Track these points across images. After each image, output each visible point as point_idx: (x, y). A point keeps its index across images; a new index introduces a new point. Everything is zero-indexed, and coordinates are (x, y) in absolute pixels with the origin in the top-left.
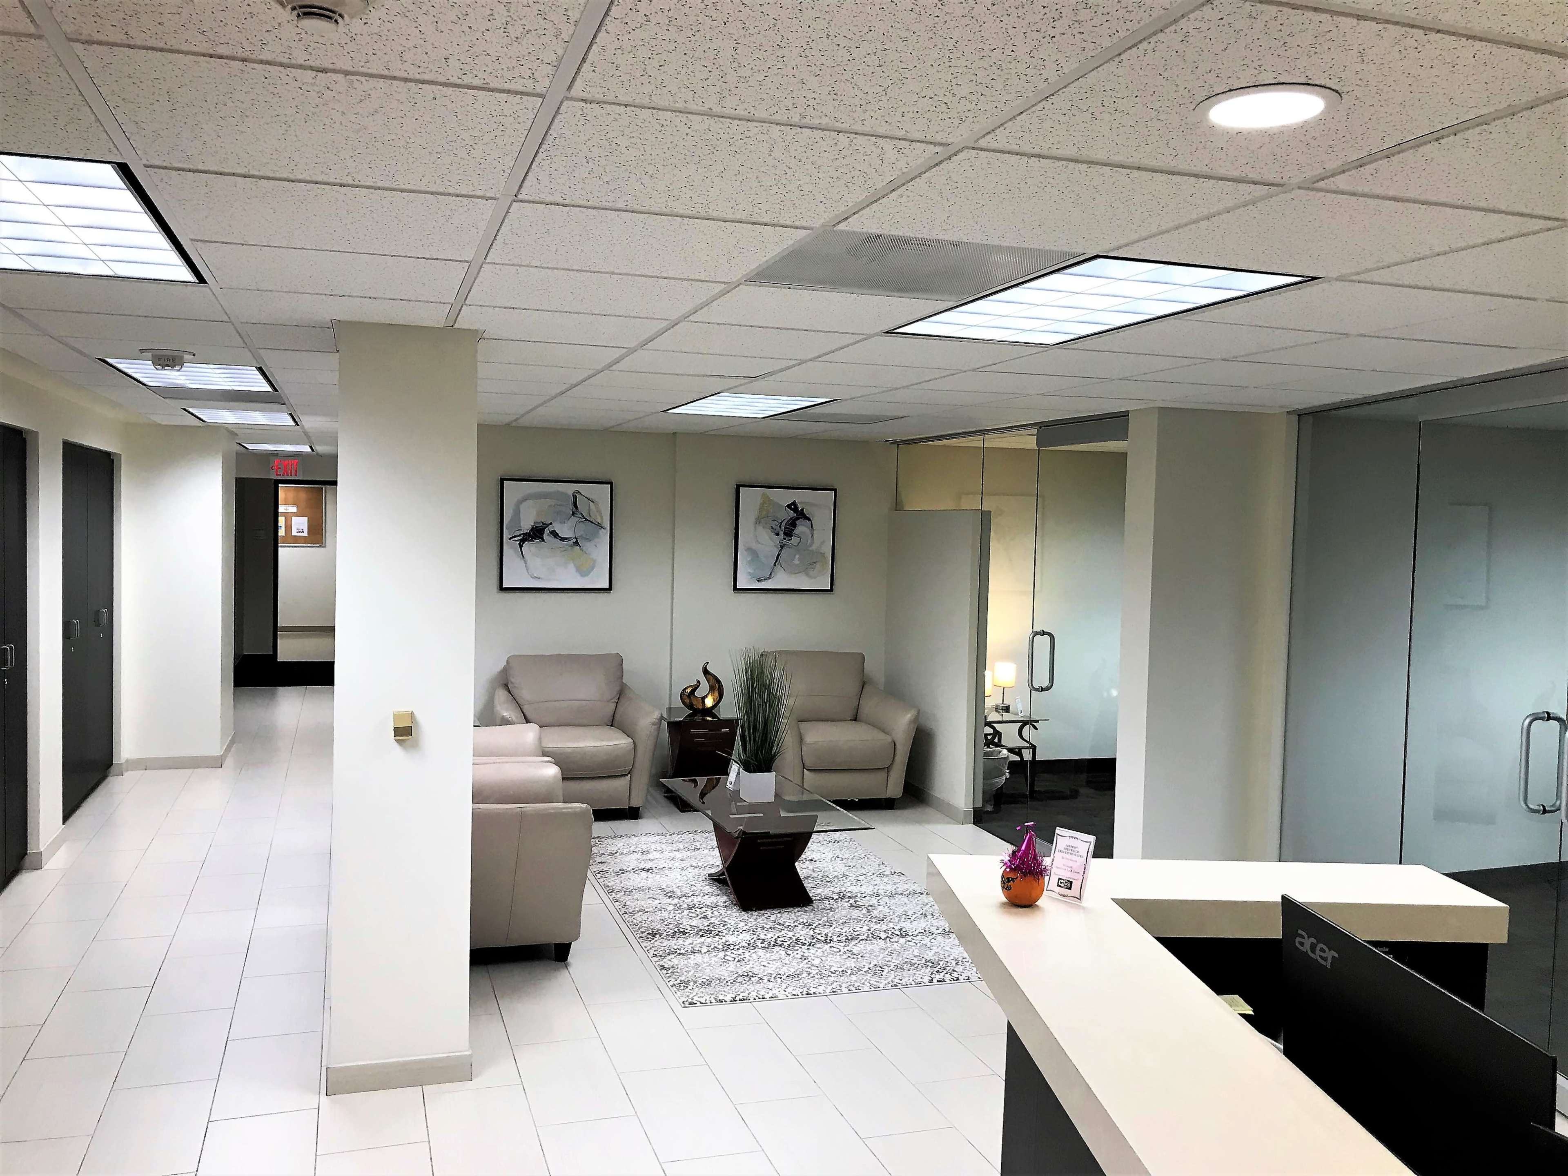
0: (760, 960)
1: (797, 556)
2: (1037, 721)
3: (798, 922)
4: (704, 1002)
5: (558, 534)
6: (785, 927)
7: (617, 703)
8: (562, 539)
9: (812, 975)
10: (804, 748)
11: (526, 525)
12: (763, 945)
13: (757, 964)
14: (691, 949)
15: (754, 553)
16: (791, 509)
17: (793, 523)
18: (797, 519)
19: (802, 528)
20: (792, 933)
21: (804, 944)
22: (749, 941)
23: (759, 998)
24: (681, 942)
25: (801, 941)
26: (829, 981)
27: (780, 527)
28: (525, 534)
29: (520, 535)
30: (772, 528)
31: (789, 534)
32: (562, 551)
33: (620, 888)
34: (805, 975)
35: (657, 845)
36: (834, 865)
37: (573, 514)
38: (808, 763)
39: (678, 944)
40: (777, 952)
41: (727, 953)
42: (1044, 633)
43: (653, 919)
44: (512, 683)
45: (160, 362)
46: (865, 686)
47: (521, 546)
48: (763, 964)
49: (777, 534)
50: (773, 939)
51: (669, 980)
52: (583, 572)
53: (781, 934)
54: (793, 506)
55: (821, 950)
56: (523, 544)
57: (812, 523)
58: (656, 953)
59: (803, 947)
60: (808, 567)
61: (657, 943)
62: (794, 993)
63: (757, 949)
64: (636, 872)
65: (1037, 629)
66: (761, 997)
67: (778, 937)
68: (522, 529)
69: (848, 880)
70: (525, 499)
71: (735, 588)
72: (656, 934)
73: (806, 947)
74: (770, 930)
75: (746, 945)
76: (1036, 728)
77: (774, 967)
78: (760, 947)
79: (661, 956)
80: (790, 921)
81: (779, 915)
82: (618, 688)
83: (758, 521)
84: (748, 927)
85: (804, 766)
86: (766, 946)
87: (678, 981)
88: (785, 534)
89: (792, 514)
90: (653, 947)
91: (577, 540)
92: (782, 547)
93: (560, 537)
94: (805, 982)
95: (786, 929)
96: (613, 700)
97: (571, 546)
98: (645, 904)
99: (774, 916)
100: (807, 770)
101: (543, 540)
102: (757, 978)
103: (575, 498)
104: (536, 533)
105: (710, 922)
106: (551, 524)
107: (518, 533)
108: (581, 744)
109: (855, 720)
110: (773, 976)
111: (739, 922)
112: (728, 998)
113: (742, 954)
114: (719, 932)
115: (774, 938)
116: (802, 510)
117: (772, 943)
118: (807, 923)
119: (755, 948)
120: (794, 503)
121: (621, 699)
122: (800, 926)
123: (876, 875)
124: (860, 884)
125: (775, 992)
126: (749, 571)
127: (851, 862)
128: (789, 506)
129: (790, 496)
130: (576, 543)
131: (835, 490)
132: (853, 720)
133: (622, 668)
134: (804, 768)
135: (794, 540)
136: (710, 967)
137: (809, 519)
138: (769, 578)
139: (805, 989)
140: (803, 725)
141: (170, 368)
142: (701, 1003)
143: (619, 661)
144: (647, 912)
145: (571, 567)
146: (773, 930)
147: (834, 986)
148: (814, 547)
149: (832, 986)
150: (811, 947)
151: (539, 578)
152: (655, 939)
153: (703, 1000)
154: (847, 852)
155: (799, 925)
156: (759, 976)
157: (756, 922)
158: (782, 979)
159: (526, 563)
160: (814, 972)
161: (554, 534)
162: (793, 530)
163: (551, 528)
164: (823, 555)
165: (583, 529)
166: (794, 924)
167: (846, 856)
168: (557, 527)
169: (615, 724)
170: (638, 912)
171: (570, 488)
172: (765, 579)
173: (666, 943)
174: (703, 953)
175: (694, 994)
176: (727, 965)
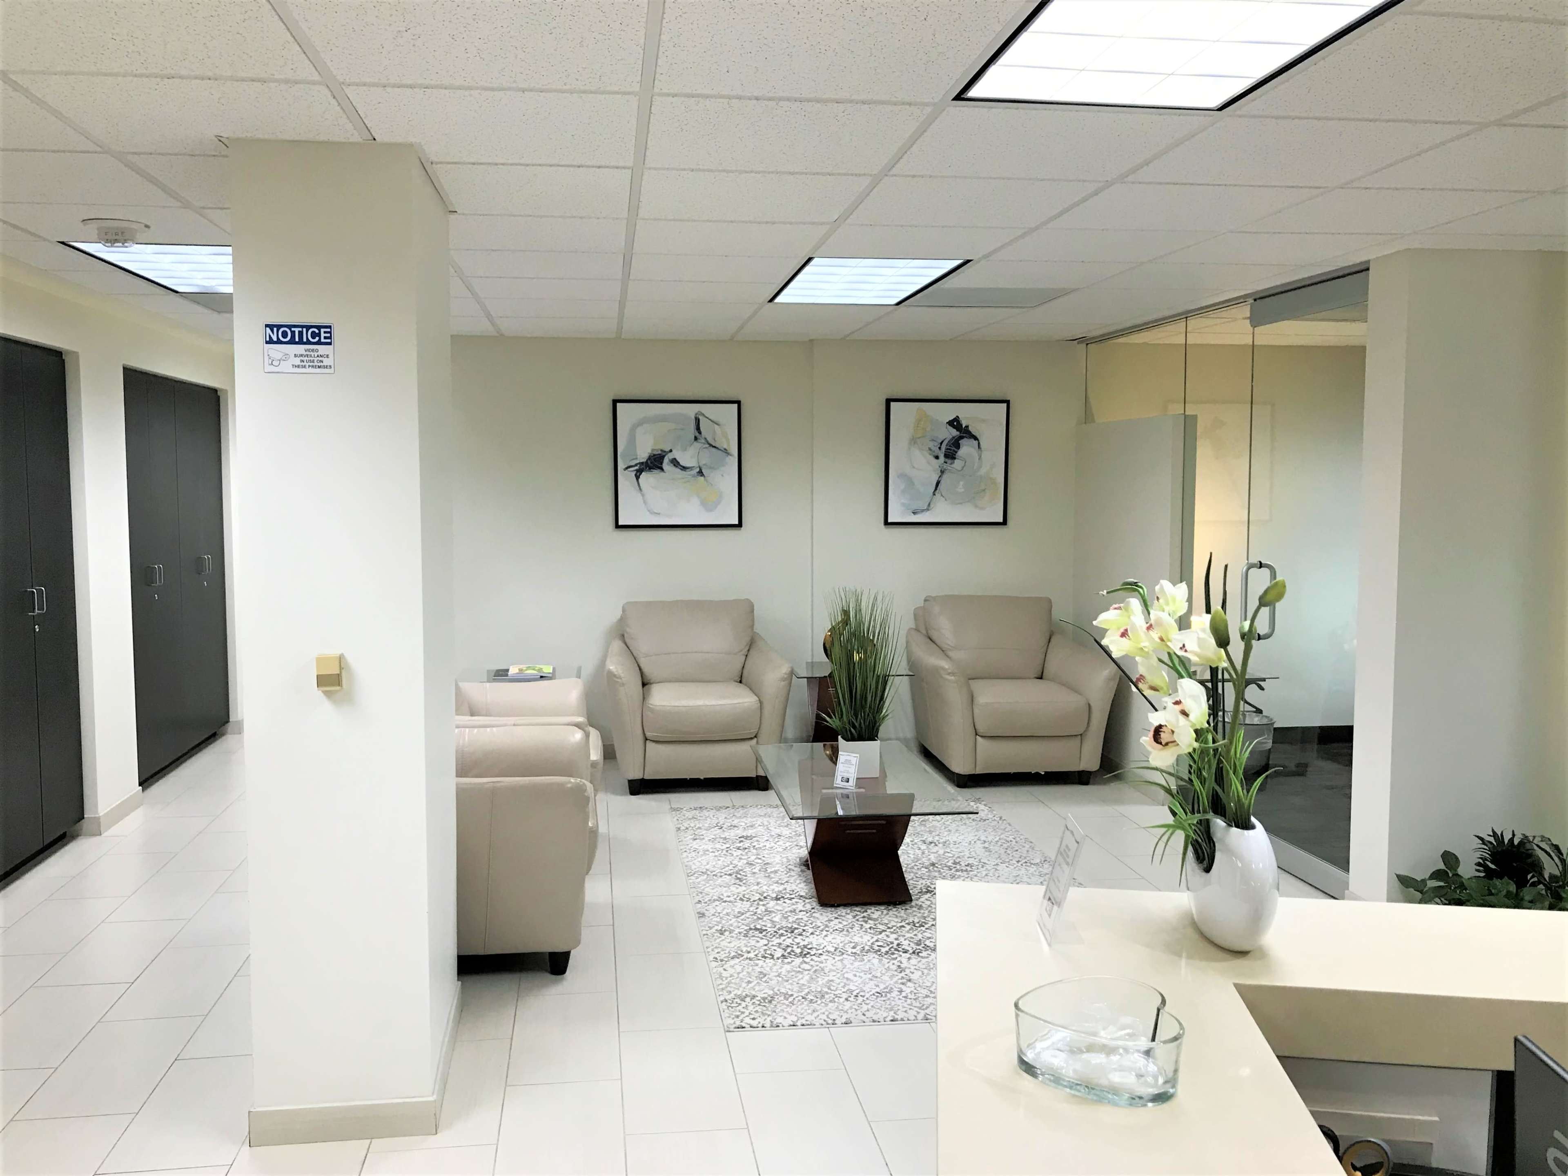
0: (845, 970)
1: (961, 483)
2: (1264, 680)
3: (907, 921)
4: (755, 1025)
5: (678, 463)
6: (889, 928)
7: (747, 656)
8: (684, 468)
9: (904, 994)
10: (976, 711)
11: (643, 455)
12: (854, 951)
13: (839, 975)
14: (763, 952)
15: (909, 482)
16: (954, 427)
17: (955, 444)
18: (961, 438)
19: (967, 448)
20: (895, 936)
21: (906, 952)
22: (838, 944)
23: (828, 1024)
24: (753, 943)
25: (903, 947)
26: (925, 1003)
27: (940, 448)
28: (642, 463)
29: (636, 465)
30: (930, 449)
31: (951, 455)
32: (685, 482)
33: (704, 870)
34: (895, 993)
35: (765, 819)
36: (971, 850)
37: (696, 439)
38: (981, 729)
39: (749, 945)
40: (869, 961)
41: (805, 959)
42: (1261, 565)
43: (730, 910)
44: (627, 633)
45: (106, 237)
46: (1052, 640)
47: (637, 478)
48: (846, 976)
49: (937, 457)
50: (869, 944)
51: (721, 993)
52: (708, 505)
53: (880, 937)
54: (955, 423)
55: (926, 960)
56: (640, 475)
57: (979, 443)
58: (717, 956)
59: (904, 955)
60: (973, 496)
61: (724, 944)
62: (875, 1018)
63: (845, 956)
64: (729, 852)
65: (1254, 560)
66: (830, 1022)
67: (877, 941)
68: (638, 457)
69: (984, 869)
70: (640, 423)
71: (886, 523)
72: (725, 931)
73: (908, 955)
74: (869, 930)
75: (832, 950)
76: (1262, 688)
77: (860, 981)
78: (849, 953)
79: (722, 961)
80: (896, 920)
81: (885, 912)
82: (748, 639)
83: (913, 441)
84: (841, 926)
85: (976, 731)
86: (858, 952)
87: (732, 995)
88: (946, 456)
89: (955, 433)
90: (716, 947)
91: (701, 470)
92: (942, 472)
93: (681, 466)
94: (893, 1003)
95: (888, 930)
96: (742, 653)
97: (694, 476)
98: (726, 891)
99: (879, 913)
100: (982, 736)
101: (662, 469)
102: (832, 995)
103: (697, 421)
104: (655, 463)
105: (796, 917)
106: (671, 451)
107: (633, 463)
108: (700, 702)
109: (1041, 678)
110: (855, 993)
111: (833, 919)
112: (786, 1023)
113: (824, 961)
114: (804, 930)
115: (872, 941)
116: (967, 427)
117: (867, 948)
118: (918, 923)
119: (843, 954)
120: (957, 419)
121: (751, 650)
122: (908, 927)
123: (1020, 863)
124: (997, 875)
125: (851, 1015)
126: (903, 501)
127: (994, 846)
128: (950, 423)
129: (950, 411)
130: (701, 473)
131: (1008, 402)
132: (1038, 678)
133: (753, 616)
134: (976, 734)
135: (957, 464)
136: (778, 978)
137: (976, 438)
138: (928, 510)
139: (892, 1013)
140: (976, 685)
141: (120, 244)
142: (751, 1027)
143: (749, 608)
144: (725, 902)
145: (695, 501)
146: (872, 931)
147: (928, 1011)
148: (983, 471)
149: (926, 1011)
150: (913, 956)
151: (659, 514)
152: (723, 937)
153: (754, 1023)
154: (992, 833)
155: (906, 925)
156: (836, 993)
157: (854, 920)
158: (865, 999)
159: (643, 495)
160: (908, 990)
161: (675, 463)
162: (956, 452)
163: (670, 456)
164: (994, 482)
165: (707, 457)
166: (901, 924)
167: (990, 839)
168: (677, 454)
169: (744, 681)
170: (715, 900)
171: (691, 410)
172: (923, 511)
173: (735, 943)
174: (775, 957)
175: (745, 1015)
176: (801, 976)
